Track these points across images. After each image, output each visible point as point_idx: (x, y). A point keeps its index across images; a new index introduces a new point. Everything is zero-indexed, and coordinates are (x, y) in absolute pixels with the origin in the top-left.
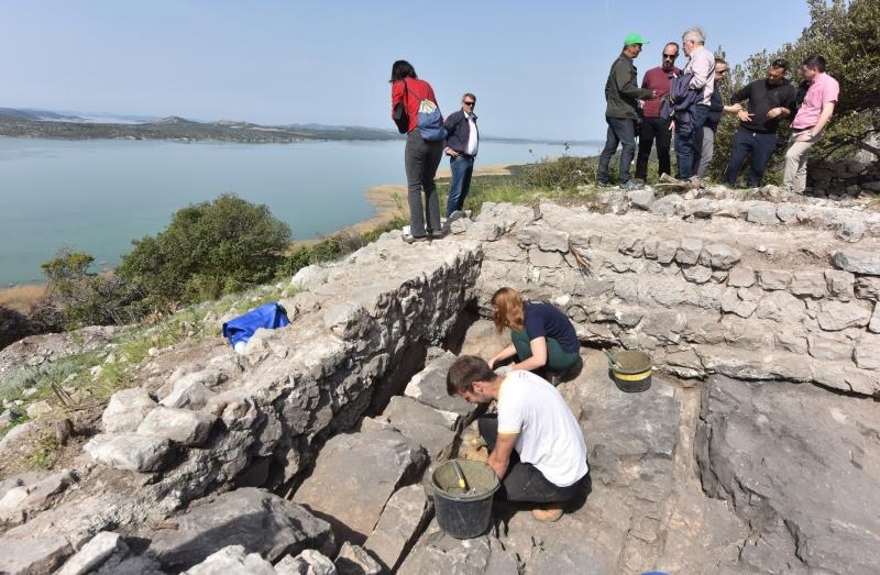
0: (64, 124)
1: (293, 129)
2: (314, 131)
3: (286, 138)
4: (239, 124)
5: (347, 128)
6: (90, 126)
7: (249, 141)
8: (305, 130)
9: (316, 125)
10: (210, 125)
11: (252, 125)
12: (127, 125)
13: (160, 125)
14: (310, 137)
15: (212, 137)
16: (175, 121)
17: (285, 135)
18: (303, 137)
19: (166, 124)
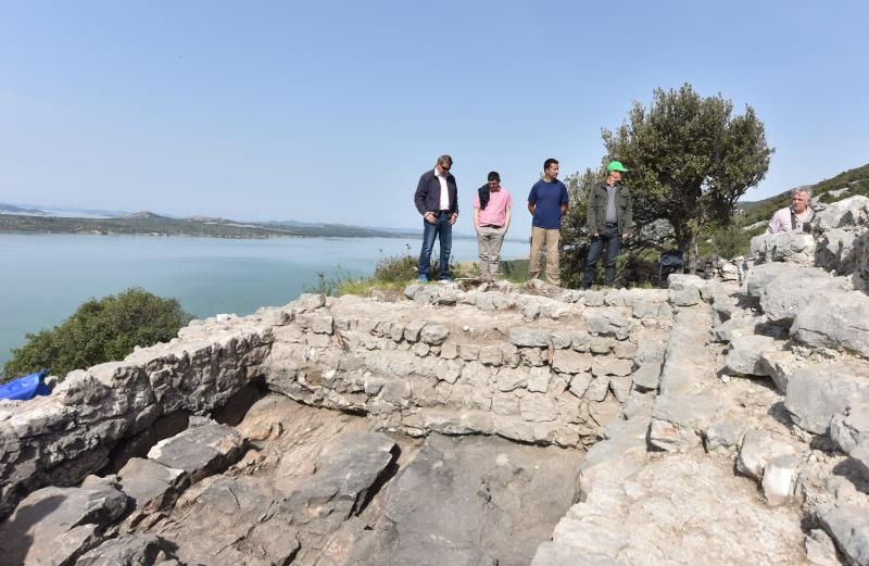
0: (23, 217)
1: (270, 226)
2: (291, 228)
3: (262, 234)
4: (214, 220)
5: (326, 225)
6: (51, 220)
7: (223, 237)
8: (282, 227)
9: (296, 222)
10: (184, 221)
11: (228, 221)
12: (91, 220)
13: (130, 220)
14: (287, 234)
15: (184, 233)
16: (147, 216)
17: (262, 231)
18: (280, 234)
19: (137, 219)
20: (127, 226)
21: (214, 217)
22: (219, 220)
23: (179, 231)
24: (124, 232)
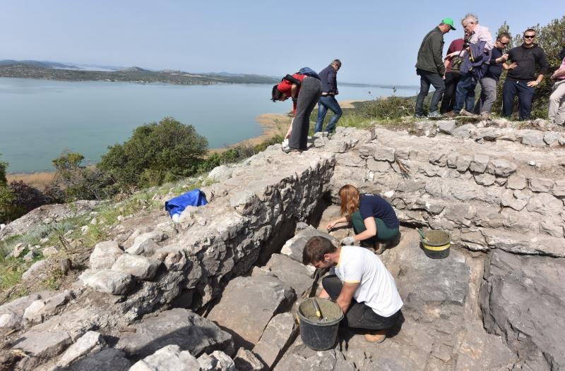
0: (67, 71)
1: (211, 76)
2: (224, 77)
3: (206, 81)
4: (176, 72)
5: (246, 75)
6: (83, 72)
7: (182, 83)
8: (218, 76)
9: (226, 73)
10: (157, 73)
11: (185, 73)
12: (105, 72)
13: (127, 72)
14: (221, 81)
15: (159, 80)
16: (136, 70)
17: (206, 80)
18: (217, 81)
19: (130, 72)
20: (125, 76)
21: (176, 70)
22: (179, 72)
23: (155, 80)
24: (125, 80)
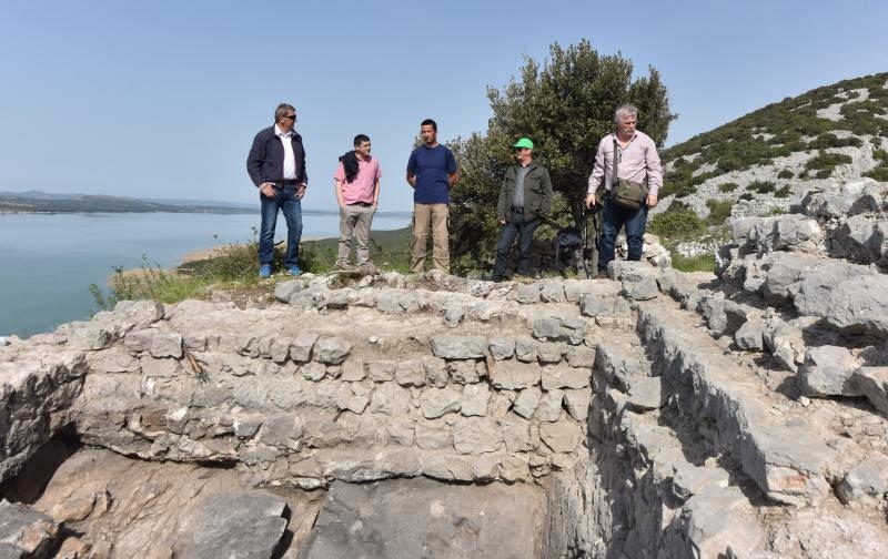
2: (33, 201)
5: (86, 197)
8: (20, 199)
14: (27, 209)
18: (16, 209)
